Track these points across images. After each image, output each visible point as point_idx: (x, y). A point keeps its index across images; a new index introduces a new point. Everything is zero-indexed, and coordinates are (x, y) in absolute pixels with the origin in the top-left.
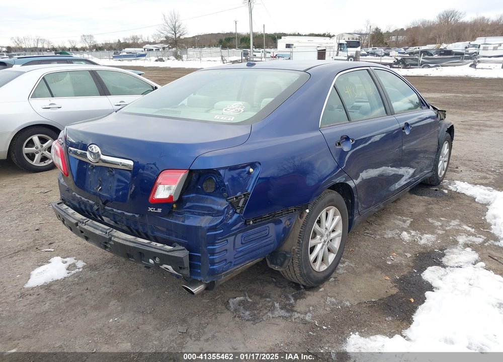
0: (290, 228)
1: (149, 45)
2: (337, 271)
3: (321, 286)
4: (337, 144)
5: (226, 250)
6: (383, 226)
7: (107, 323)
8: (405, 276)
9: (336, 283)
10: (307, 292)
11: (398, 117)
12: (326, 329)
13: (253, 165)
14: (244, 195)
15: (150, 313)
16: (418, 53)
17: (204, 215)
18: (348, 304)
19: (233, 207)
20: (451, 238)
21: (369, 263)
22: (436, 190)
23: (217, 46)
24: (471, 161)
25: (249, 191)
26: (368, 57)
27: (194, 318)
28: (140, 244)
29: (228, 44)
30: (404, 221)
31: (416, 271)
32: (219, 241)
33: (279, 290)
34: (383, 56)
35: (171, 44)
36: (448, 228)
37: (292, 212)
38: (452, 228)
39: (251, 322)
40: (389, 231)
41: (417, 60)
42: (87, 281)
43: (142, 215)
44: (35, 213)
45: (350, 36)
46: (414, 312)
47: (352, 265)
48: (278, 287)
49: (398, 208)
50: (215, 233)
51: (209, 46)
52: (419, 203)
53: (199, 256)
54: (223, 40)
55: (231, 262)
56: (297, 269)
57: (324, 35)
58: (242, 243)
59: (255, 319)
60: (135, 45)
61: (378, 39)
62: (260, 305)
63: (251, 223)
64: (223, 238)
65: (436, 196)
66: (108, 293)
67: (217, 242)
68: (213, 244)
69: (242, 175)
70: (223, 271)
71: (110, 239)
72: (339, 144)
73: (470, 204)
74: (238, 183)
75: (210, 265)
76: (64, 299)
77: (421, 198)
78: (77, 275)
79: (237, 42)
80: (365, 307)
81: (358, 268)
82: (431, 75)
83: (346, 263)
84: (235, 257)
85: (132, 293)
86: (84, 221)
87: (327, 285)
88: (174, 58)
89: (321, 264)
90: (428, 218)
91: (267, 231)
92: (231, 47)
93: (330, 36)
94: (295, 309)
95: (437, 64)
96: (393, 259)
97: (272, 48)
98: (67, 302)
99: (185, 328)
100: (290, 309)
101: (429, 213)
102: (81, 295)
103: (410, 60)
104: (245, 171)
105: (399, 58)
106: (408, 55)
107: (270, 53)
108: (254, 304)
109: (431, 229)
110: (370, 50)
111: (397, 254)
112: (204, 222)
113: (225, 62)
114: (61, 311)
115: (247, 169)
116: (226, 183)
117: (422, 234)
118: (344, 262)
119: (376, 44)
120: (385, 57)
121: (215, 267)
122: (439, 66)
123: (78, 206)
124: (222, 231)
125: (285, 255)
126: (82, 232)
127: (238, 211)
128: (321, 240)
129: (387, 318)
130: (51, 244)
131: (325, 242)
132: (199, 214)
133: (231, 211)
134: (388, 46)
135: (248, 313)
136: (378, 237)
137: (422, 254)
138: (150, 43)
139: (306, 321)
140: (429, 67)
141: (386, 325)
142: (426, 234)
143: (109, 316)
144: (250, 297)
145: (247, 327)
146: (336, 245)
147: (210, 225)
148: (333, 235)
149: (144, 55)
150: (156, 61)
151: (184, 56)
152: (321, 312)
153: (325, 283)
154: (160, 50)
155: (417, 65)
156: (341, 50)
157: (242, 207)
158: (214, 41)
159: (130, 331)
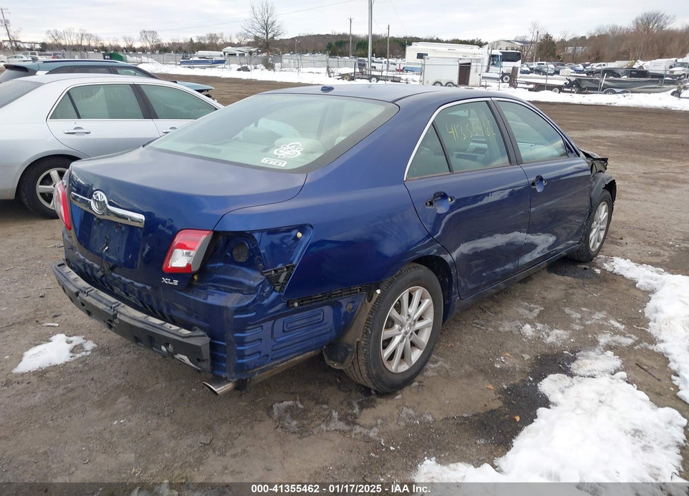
0: (354, 313)
1: (230, 48)
2: (425, 374)
3: (399, 392)
4: (428, 204)
5: (261, 340)
6: (500, 315)
7: (109, 425)
8: (515, 386)
9: (420, 389)
10: (379, 400)
11: (527, 168)
12: (394, 451)
13: (302, 228)
14: (287, 267)
15: (168, 416)
16: (599, 72)
17: (231, 291)
18: (430, 418)
19: (271, 283)
20: (590, 336)
21: (470, 365)
22: (585, 269)
23: (323, 52)
24: (643, 229)
25: (294, 262)
26: (531, 75)
27: (224, 426)
28: (150, 325)
29: (340, 50)
30: (531, 310)
31: (531, 379)
32: (250, 327)
33: (342, 394)
34: (552, 75)
35: (260, 47)
36: (589, 323)
37: (356, 293)
38: (595, 323)
39: (298, 435)
40: (506, 322)
41: (597, 82)
42: (94, 368)
43: (155, 288)
44: (43, 273)
45: (509, 45)
46: (517, 434)
47: (446, 366)
48: (341, 390)
49: (527, 290)
50: (245, 316)
51: (314, 52)
52: (556, 286)
53: (223, 345)
54: (333, 44)
55: (268, 356)
56: (363, 368)
57: (472, 43)
58: (284, 331)
59: (303, 432)
60: (213, 46)
61: (548, 50)
62: (313, 414)
63: (296, 304)
64: (256, 324)
65: (583, 277)
66: (118, 387)
67: (248, 328)
68: (243, 331)
69: (285, 241)
70: (256, 367)
71: (115, 316)
72: (431, 203)
73: (628, 290)
74: (280, 252)
75: (237, 358)
76: (60, 391)
77: (561, 278)
78: (83, 361)
79: (350, 47)
80: (452, 424)
81: (453, 370)
82: (616, 105)
83: (439, 363)
84: (274, 348)
85: (149, 388)
86: (86, 291)
87: (408, 392)
88: (263, 67)
89: (400, 363)
90: (565, 307)
91: (321, 317)
92: (342, 55)
93: (480, 44)
94: (358, 421)
95: (626, 88)
96: (504, 361)
97: (399, 58)
98: (64, 395)
99: (210, 438)
100: (351, 421)
101: (568, 300)
102: (83, 387)
103: (587, 82)
104: (290, 236)
105: (573, 79)
106: (585, 75)
107: (395, 64)
108: (305, 411)
109: (565, 323)
110: (535, 65)
111: (511, 355)
112: (231, 301)
113: (332, 75)
114: (53, 406)
115: (293, 233)
116: (262, 251)
117: (552, 329)
118: (436, 362)
119: (545, 58)
120: (555, 76)
121: (244, 361)
122: (627, 92)
123: (83, 269)
124: (254, 314)
125: (346, 348)
126: (83, 305)
127: (278, 288)
128: (400, 330)
129: (478, 442)
130: (56, 316)
131: (406, 333)
132: (226, 291)
133: (268, 289)
134: (561, 61)
135: (295, 423)
136: (490, 329)
137: (545, 356)
138: (232, 45)
139: (369, 438)
140: (615, 93)
141: (474, 450)
142: (557, 329)
143: (115, 416)
144: (301, 402)
145: (290, 441)
146: (424, 338)
147: (239, 305)
148: (419, 325)
149: (222, 62)
150: (239, 70)
151: (276, 64)
152: (392, 426)
153: (405, 389)
154: (246, 55)
155: (596, 89)
156: (493, 64)
157: (283, 284)
158: (320, 45)
159: (136, 437)
